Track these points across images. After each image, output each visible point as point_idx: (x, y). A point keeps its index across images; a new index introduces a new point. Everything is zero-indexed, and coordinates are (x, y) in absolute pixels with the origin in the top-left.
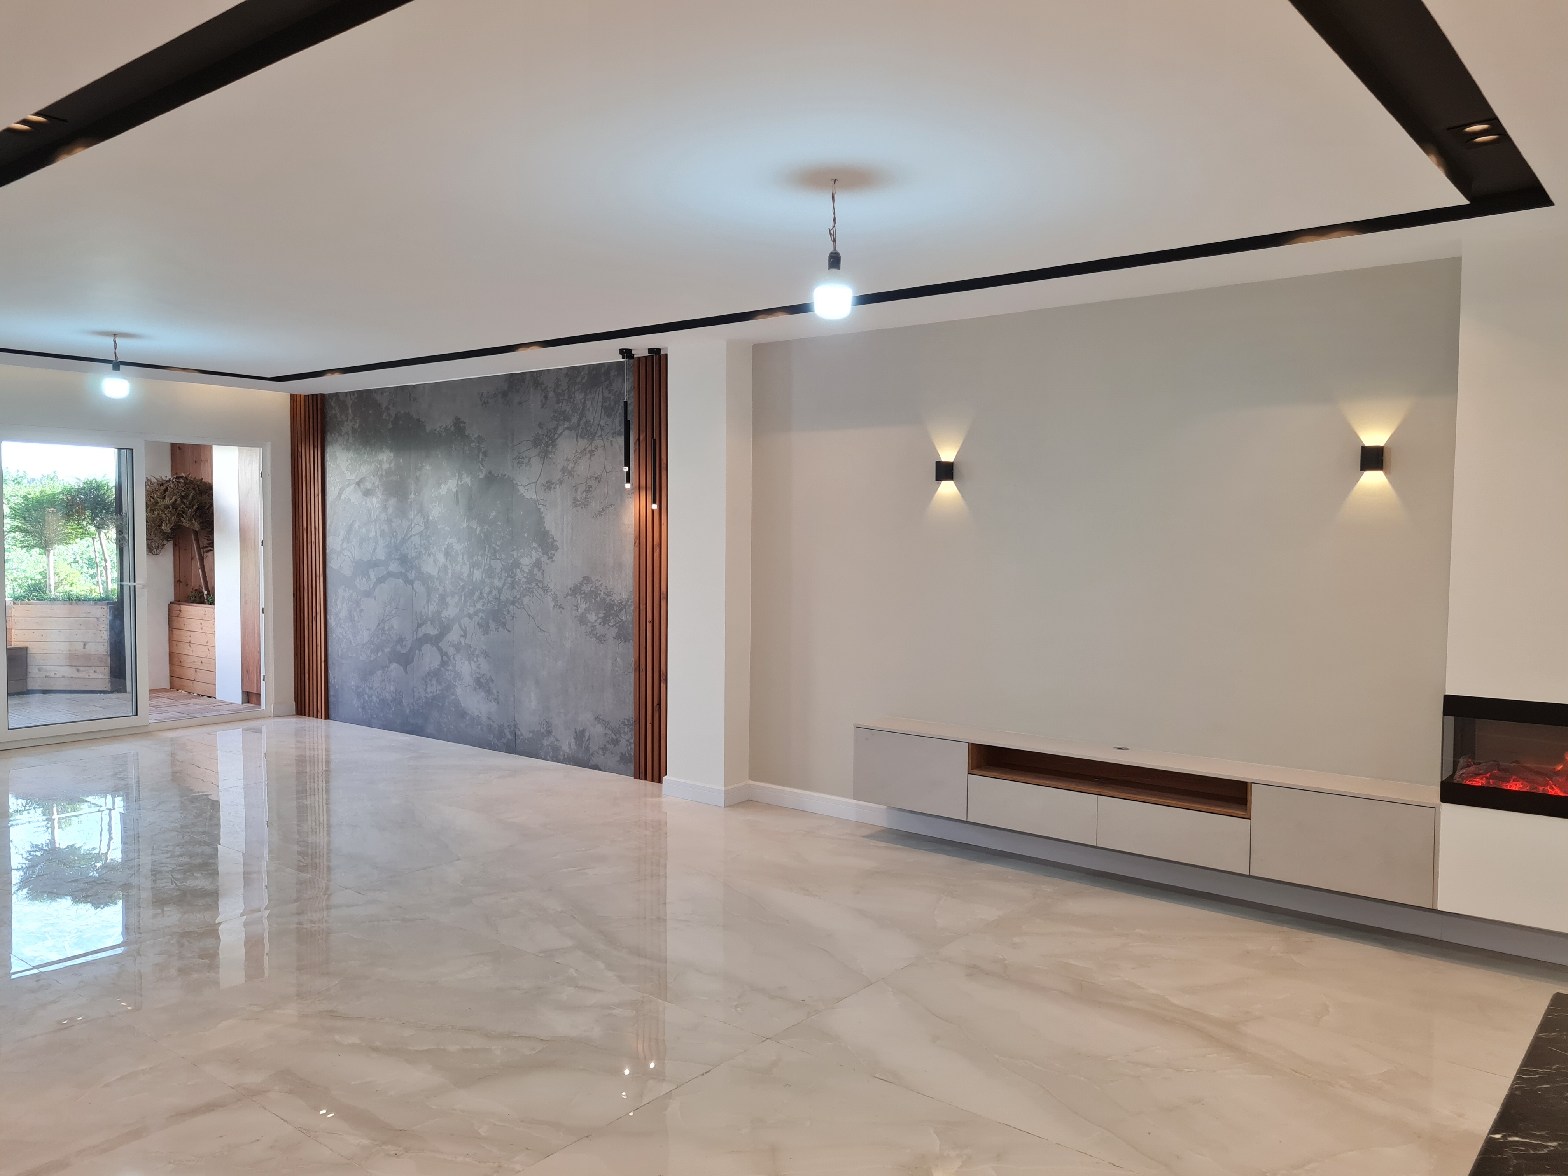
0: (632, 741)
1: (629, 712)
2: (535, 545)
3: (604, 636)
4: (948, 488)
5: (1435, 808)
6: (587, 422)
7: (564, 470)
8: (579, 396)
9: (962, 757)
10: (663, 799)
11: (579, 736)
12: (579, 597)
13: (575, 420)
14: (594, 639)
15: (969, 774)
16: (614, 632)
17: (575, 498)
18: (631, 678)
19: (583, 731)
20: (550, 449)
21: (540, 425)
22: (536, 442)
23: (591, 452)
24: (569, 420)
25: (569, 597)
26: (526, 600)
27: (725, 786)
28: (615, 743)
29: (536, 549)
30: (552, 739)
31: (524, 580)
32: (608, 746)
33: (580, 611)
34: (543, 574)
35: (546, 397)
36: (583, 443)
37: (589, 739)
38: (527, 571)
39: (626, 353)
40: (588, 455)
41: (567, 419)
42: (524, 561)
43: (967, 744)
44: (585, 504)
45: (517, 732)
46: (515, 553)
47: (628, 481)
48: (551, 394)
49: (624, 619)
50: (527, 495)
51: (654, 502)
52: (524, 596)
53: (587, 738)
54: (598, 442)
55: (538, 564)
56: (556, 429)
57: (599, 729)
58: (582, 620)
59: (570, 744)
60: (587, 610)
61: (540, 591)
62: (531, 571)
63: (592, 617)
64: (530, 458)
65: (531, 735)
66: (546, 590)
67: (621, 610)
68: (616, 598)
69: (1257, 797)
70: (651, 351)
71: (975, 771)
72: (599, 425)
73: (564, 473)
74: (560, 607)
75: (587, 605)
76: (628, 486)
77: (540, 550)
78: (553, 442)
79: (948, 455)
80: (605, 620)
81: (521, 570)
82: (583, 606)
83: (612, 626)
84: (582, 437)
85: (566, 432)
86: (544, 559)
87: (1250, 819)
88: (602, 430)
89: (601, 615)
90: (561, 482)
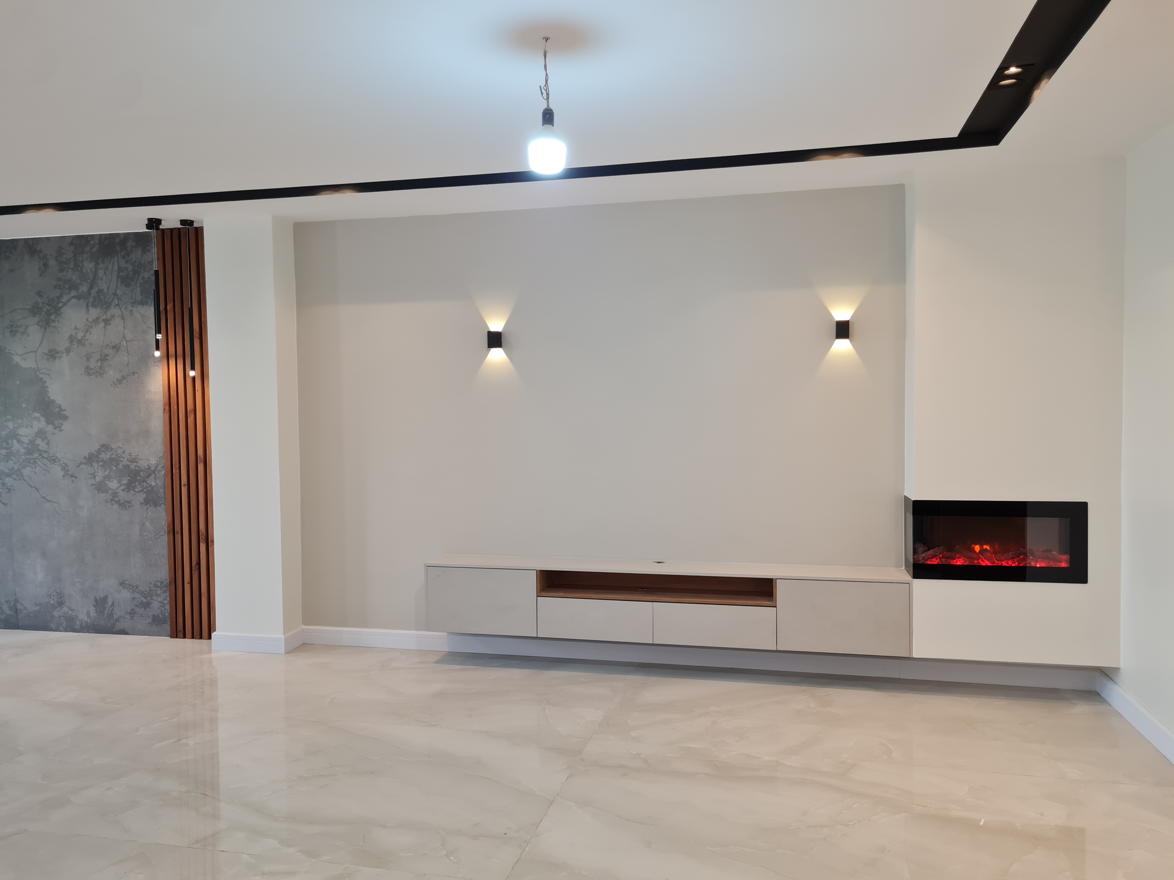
0: (166, 602)
1: (163, 573)
2: (37, 415)
3: (129, 502)
4: (497, 355)
5: (909, 583)
6: (100, 291)
7: (71, 339)
8: (88, 266)
9: (532, 582)
10: (213, 655)
11: (100, 603)
12: (95, 465)
13: (84, 289)
14: (116, 506)
15: (537, 596)
16: (142, 497)
17: (87, 368)
18: (164, 540)
19: (105, 599)
20: (53, 317)
21: (39, 294)
22: (35, 310)
23: (107, 322)
24: (77, 289)
25: (82, 466)
26: (26, 472)
27: (284, 634)
28: (146, 605)
29: (38, 419)
30: (65, 609)
31: (23, 451)
32: (137, 610)
33: (98, 479)
34: (48, 444)
35: (46, 265)
36: (94, 312)
37: (113, 604)
38: (27, 442)
39: (154, 223)
40: (102, 324)
41: (73, 286)
42: (22, 431)
43: (536, 571)
44: (100, 372)
45: (19, 607)
46: (11, 425)
47: (158, 348)
48: (52, 262)
49: (153, 484)
50: (23, 364)
51: (193, 368)
52: (24, 467)
53: (110, 604)
54: (114, 311)
55: (41, 434)
56: (60, 297)
57: (126, 594)
58: (100, 487)
59: (88, 614)
60: (108, 477)
61: (46, 461)
62: (32, 442)
63: (113, 484)
64: (27, 327)
65: (38, 608)
66: (54, 460)
67: (150, 475)
68: (143, 464)
69: (781, 591)
70: (183, 222)
71: (543, 594)
72: (115, 294)
73: (71, 342)
74: (72, 476)
75: (107, 473)
76: (157, 354)
77: (43, 419)
78: (57, 312)
79: (496, 325)
80: (129, 487)
81: (19, 441)
82: (100, 475)
83: (139, 492)
84: (94, 306)
85: (73, 301)
86: (50, 428)
87: (776, 607)
88: (119, 299)
89: (125, 481)
90: (68, 351)
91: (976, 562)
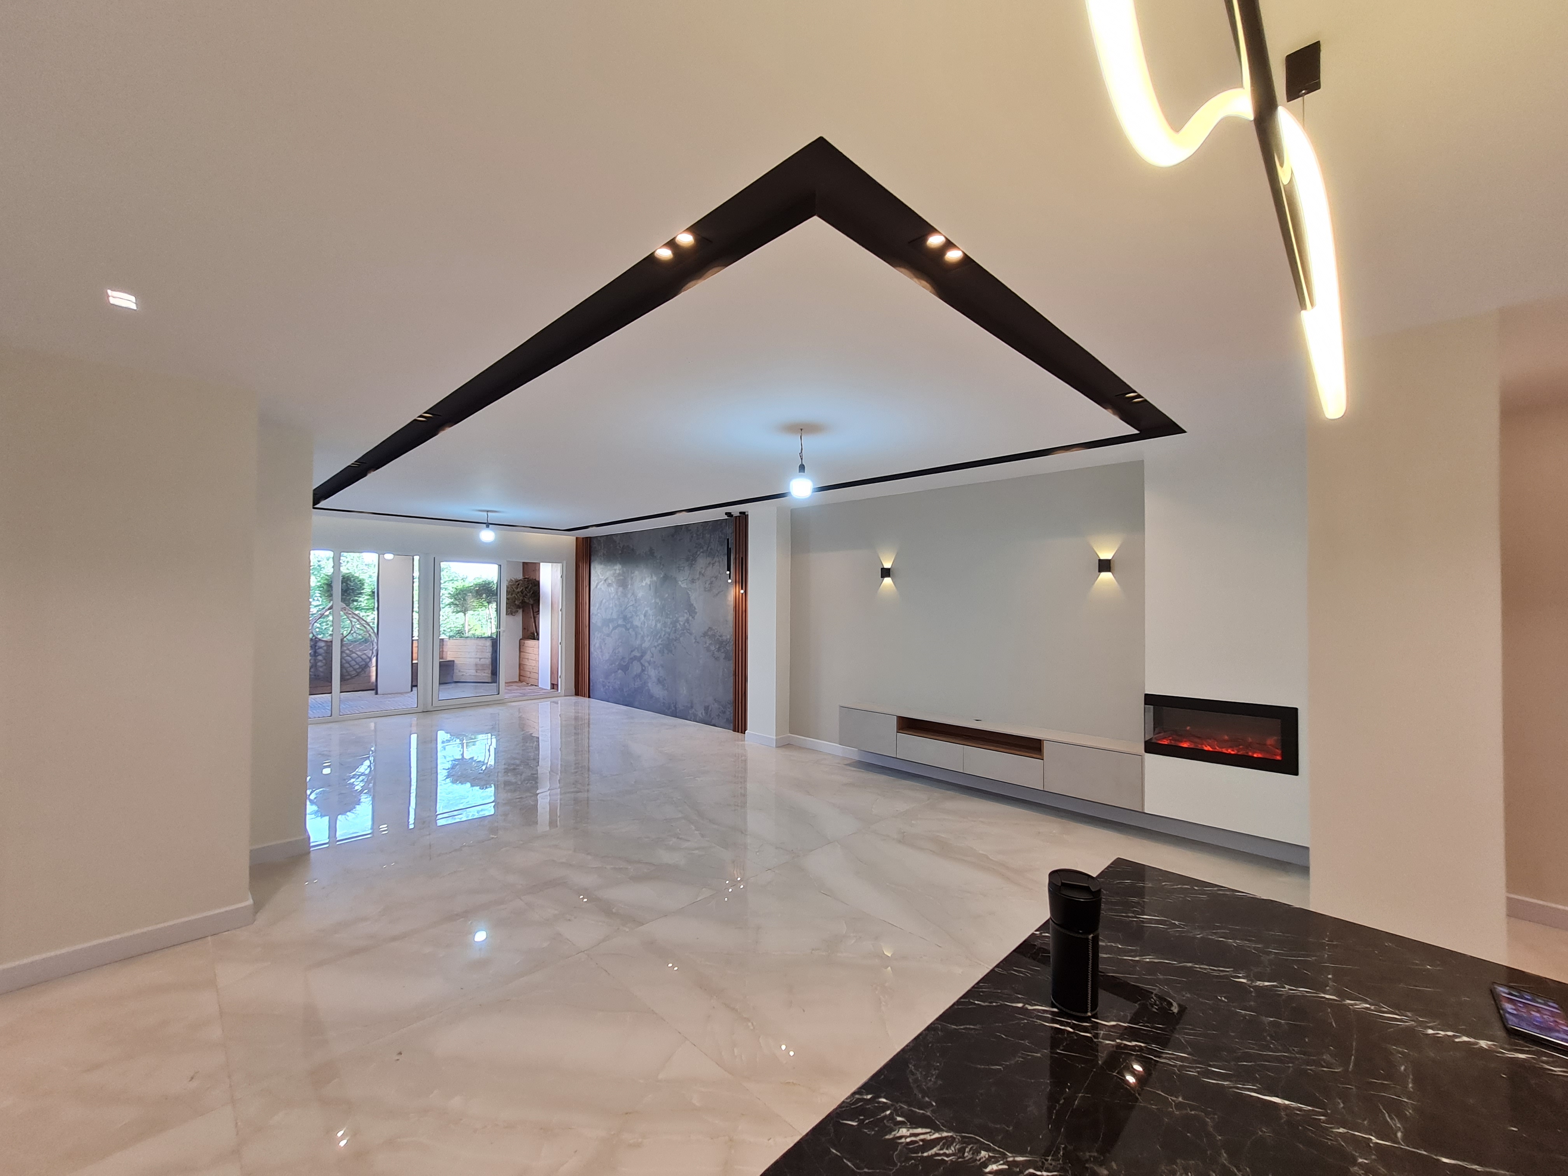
0: (732, 712)
1: (731, 697)
2: (686, 611)
3: (719, 658)
4: (888, 581)
5: (1143, 755)
6: (711, 549)
7: (700, 573)
8: (708, 536)
9: (894, 722)
10: (746, 743)
11: (706, 708)
12: (707, 638)
13: (705, 548)
14: (713, 659)
15: (897, 732)
16: (723, 655)
17: (705, 588)
18: (732, 679)
19: (708, 706)
20: (693, 562)
21: (689, 551)
22: (687, 560)
23: (713, 564)
24: (703, 548)
25: (702, 638)
26: (681, 639)
27: (776, 736)
28: (724, 712)
29: (686, 613)
30: (693, 710)
31: (680, 628)
32: (720, 714)
33: (707, 645)
34: (690, 625)
35: (692, 537)
36: (709, 559)
37: (711, 710)
38: (682, 624)
39: (729, 514)
40: (711, 566)
41: (702, 547)
42: (680, 619)
43: (896, 717)
44: (710, 590)
45: (677, 706)
46: (677, 615)
47: (730, 578)
48: (695, 535)
49: (728, 649)
50: (682, 586)
51: (742, 589)
52: (681, 637)
53: (710, 709)
54: (716, 559)
55: (687, 621)
56: (697, 552)
57: (716, 705)
58: (708, 649)
59: (702, 713)
60: (710, 644)
61: (688, 634)
62: (684, 624)
63: (713, 648)
64: (684, 567)
65: (683, 708)
66: (691, 634)
67: (727, 644)
68: (724, 638)
69: (1046, 747)
70: (740, 513)
71: (900, 731)
72: (717, 550)
73: (700, 574)
74: (698, 642)
75: (711, 641)
76: (730, 581)
77: (688, 613)
78: (695, 559)
79: (887, 565)
80: (719, 650)
81: (680, 624)
82: (709, 642)
83: (723, 652)
84: (709, 556)
85: (702, 554)
86: (690, 618)
87: (1043, 760)
88: (718, 552)
89: (717, 647)
90: (698, 579)
91: (1200, 746)
